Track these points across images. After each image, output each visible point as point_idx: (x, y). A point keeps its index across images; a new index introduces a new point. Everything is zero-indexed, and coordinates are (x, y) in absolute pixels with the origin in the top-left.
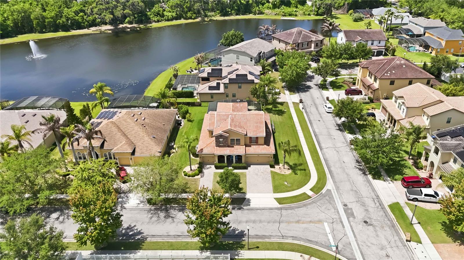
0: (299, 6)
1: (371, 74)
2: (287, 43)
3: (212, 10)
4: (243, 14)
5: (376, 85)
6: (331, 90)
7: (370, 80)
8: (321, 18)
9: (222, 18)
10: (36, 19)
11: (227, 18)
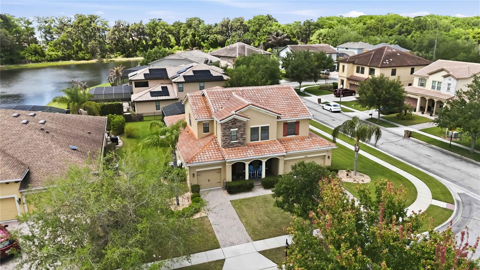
1: (361, 68)
3: (112, 51)
7: (362, 76)
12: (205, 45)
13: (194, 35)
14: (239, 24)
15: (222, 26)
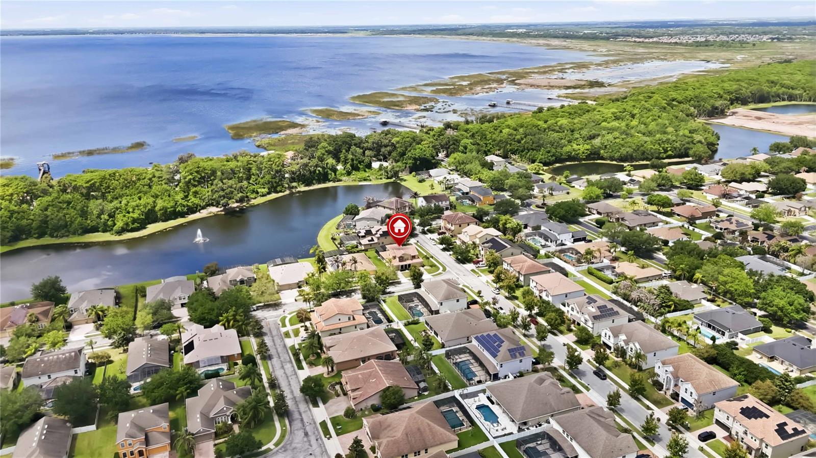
0: (367, 170)
1: (449, 223)
2: (391, 209)
4: (324, 183)
5: (453, 228)
6: (429, 234)
7: (449, 226)
8: (392, 180)
9: (307, 188)
10: (160, 210)
11: (311, 188)
12: (361, 167)
13: (352, 160)
14: (387, 141)
15: (373, 143)
